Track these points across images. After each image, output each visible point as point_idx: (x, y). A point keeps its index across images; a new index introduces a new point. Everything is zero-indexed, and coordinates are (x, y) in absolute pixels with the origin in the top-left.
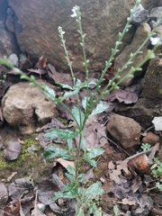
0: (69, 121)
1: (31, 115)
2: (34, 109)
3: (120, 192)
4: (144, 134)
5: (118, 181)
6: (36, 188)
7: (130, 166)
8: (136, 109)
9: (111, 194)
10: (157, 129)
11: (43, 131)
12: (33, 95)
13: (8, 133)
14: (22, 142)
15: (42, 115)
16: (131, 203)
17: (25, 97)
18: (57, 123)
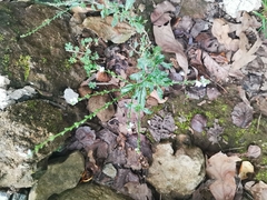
0: (144, 134)
1: (178, 151)
2: (174, 154)
3: (124, 64)
4: (88, 96)
5: (122, 72)
6: (184, 87)
7: (110, 78)
9: (130, 65)
10: (77, 95)
11: (170, 132)
12: (173, 170)
13: (202, 143)
14: (190, 129)
15: (168, 147)
16: (120, 55)
17: (181, 170)
18: (156, 136)
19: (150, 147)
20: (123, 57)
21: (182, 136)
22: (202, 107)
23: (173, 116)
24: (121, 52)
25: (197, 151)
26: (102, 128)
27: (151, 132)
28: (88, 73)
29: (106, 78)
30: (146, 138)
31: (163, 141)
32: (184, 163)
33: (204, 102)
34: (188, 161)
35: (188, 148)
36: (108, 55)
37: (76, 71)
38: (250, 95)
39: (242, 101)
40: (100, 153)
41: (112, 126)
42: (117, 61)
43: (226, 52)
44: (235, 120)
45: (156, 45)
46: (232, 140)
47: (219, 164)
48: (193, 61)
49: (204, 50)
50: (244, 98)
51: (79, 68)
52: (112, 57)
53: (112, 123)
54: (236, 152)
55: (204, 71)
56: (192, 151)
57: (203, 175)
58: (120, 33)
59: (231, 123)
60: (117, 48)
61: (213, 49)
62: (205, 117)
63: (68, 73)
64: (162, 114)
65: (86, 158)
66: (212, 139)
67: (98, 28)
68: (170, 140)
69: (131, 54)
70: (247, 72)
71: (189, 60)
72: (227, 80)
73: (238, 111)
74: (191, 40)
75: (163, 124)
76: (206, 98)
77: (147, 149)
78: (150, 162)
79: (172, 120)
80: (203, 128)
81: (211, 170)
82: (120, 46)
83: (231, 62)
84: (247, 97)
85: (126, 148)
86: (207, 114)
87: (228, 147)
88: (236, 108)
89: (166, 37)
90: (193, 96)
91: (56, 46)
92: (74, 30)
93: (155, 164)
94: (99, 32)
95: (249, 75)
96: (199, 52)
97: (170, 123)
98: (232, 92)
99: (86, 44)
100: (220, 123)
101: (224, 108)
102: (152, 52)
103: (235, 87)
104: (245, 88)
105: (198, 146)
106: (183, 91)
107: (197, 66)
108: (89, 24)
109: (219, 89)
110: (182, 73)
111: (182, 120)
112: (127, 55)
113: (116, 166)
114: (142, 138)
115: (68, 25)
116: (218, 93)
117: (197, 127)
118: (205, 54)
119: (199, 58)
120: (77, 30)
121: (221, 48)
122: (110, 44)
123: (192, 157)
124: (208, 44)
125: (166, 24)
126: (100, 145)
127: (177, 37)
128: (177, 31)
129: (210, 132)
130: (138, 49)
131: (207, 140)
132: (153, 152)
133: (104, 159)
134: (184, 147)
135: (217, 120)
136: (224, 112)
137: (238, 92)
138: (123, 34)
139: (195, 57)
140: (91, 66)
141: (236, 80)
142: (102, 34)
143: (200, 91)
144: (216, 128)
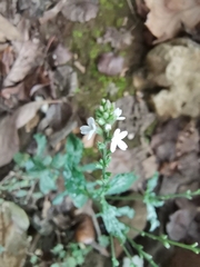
0: (149, 138)
1: (160, 81)
2: (168, 88)
6: (65, 99)
7: (84, 217)
11: (136, 101)
12: (190, 85)
13: (137, 52)
14: (123, 74)
15: (160, 99)
16: (44, 211)
17: (188, 74)
18: (147, 121)
19: (165, 124)
20: (47, 205)
21: (137, 83)
22: (86, 65)
24: (40, 209)
25: (153, 57)
27: (143, 129)
28: (86, 252)
29: (86, 223)
30: (155, 133)
31: (151, 108)
32: (178, 71)
33: (78, 64)
34: (174, 68)
36: (50, 228)
38: (48, 3)
39: (60, 14)
42: (55, 213)
44: (91, 15)
46: (119, 13)
48: (22, 97)
50: (55, 10)
52: (51, 222)
55: (33, 77)
58: (11, 223)
59: (97, 20)
60: (36, 219)
62: (99, 59)
66: (128, 40)
68: (147, 98)
70: (17, 17)
71: (22, 103)
72: (36, 41)
73: (77, 14)
76: (71, 64)
77: (170, 128)
78: (186, 119)
80: (116, 55)
82: (30, 213)
83: (8, 42)
84: (52, 7)
85: (177, 159)
86: (93, 55)
88: (73, 18)
90: (74, 83)
95: (20, 12)
96: (6, 93)
98: (53, 29)
100: (103, 35)
101: (78, 34)
103: (44, 27)
104: (40, 12)
106: (70, 99)
107: (27, 90)
109: (53, 48)
110: (45, 108)
111: (114, 89)
114: (156, 140)
116: (60, 48)
117: (118, 65)
118: (7, 83)
119: (15, 90)
123: (165, 64)
129: (117, 45)
131: (131, 48)
132: (170, 118)
134: (150, 76)
135: (99, 40)
136: (84, 34)
137: (50, 22)
138: (10, 215)
139: (16, 95)
140: (75, 253)
141: (32, 28)
142: (21, 252)
143: (64, 74)
144: (110, 39)
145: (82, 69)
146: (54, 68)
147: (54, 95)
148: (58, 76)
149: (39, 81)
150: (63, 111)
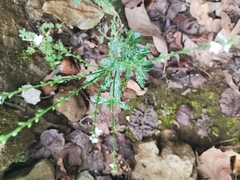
0: (123, 133)
1: (164, 150)
2: (160, 154)
3: (94, 52)
4: (53, 93)
5: (92, 62)
6: (164, 76)
7: (78, 69)
8: (50, 121)
9: (102, 53)
10: (39, 92)
11: (153, 128)
12: (160, 173)
13: (191, 138)
14: (175, 123)
15: (152, 146)
16: (88, 42)
17: (169, 173)
18: (137, 134)
19: (131, 147)
20: (92, 45)
21: (167, 132)
22: (186, 97)
23: (155, 109)
24: (90, 40)
25: (186, 148)
26: (73, 129)
27: (131, 129)
28: (52, 65)
29: (74, 70)
30: (126, 137)
31: (145, 139)
32: (173, 164)
33: (188, 91)
34: (177, 161)
35: (175, 145)
36: (75, 44)
37: (37, 63)
38: (237, 80)
39: (229, 86)
40: (73, 160)
41: (85, 126)
42: (85, 50)
43: (207, 34)
44: (224, 109)
45: (129, 29)
46: (222, 131)
47: (211, 160)
48: (172, 45)
49: (183, 32)
50: (231, 83)
51: (39, 59)
52: (79, 45)
53: (84, 122)
54: (228, 144)
55: (185, 56)
56: (180, 148)
57: (195, 175)
58: (86, 17)
59: (220, 113)
60: (84, 35)
61: (193, 31)
62: (191, 108)
63: (26, 66)
64: (142, 107)
65: (56, 167)
66: (202, 133)
67: (61, 12)
68: (154, 137)
69: (101, 41)
70: (231, 55)
71: (168, 44)
72: (211, 64)
73: (226, 98)
74: (168, 22)
75: (144, 119)
76: (190, 86)
77: (128, 150)
78: (133, 166)
79: (154, 114)
80: (191, 120)
81: (203, 168)
82: (89, 32)
84: (234, 82)
85: (103, 151)
86: (194, 104)
87: (218, 139)
88: (224, 95)
89: (140, 20)
90: (176, 85)
91: (10, 35)
92: (31, 16)
93: (138, 167)
94: (62, 16)
95: (234, 58)
96: (178, 35)
97: (152, 117)
98: (217, 77)
99: (47, 30)
100: (208, 114)
101: (211, 96)
102: (125, 37)
103: (220, 72)
104: (231, 72)
105: (186, 142)
106: (164, 80)
108: (50, 9)
109: (203, 75)
110: (161, 60)
111: (165, 113)
112: (97, 42)
113: (92, 173)
114: (121, 137)
115: (24, 11)
116: (204, 80)
117: (184, 120)
118: (185, 37)
119: (178, 42)
120: (36, 15)
121: (202, 30)
122: (76, 30)
123: (181, 156)
124: (187, 26)
125: (139, 5)
126: (72, 150)
127: (153, 19)
128: (152, 13)
129: (198, 124)
130: (109, 34)
131: (195, 134)
132: (135, 153)
133: (77, 167)
134: (171, 143)
135: (204, 110)
136: (211, 101)
137: (224, 77)
138: (91, 18)
139: (174, 42)
140: (54, 56)
141: (221, 64)
142: (65, 19)
143: (183, 79)
144: (204, 119)
145: (184, 94)
146: (188, 73)
147: (170, 69)
148: (183, 75)
149: (182, 60)
150: (157, 72)
